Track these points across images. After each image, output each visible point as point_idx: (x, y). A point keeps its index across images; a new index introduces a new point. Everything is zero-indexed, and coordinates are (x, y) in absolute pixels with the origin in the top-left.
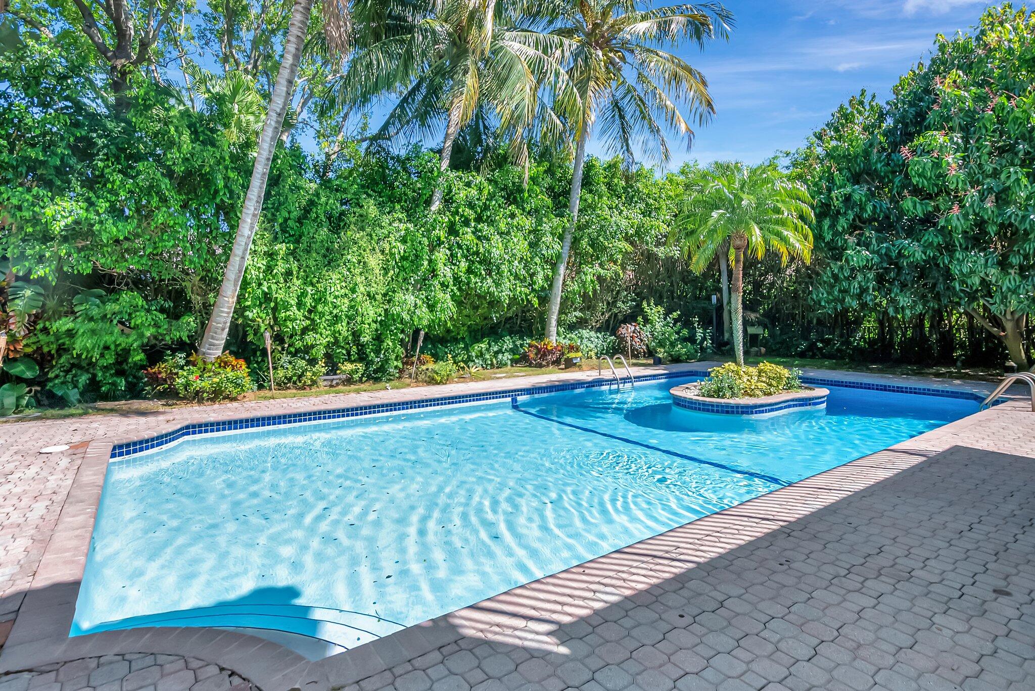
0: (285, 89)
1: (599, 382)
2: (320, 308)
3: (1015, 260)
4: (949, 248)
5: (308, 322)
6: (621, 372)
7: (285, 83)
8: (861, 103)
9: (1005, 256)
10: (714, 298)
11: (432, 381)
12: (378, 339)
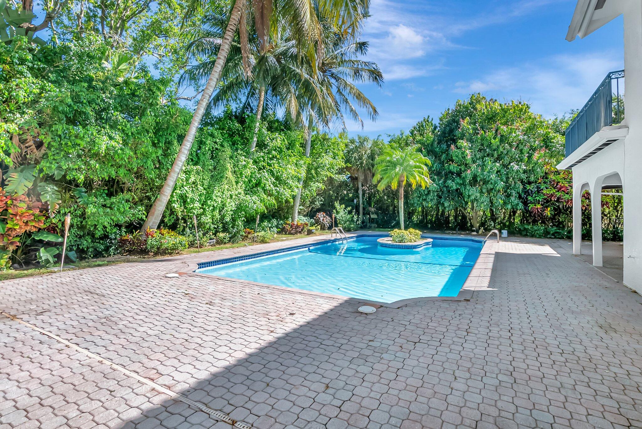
0: (215, 83)
1: (335, 240)
2: (209, 202)
3: (484, 191)
4: (464, 184)
5: (202, 210)
6: (343, 236)
7: (215, 80)
8: (428, 121)
9: (481, 190)
10: (355, 201)
11: (263, 241)
12: (234, 220)
